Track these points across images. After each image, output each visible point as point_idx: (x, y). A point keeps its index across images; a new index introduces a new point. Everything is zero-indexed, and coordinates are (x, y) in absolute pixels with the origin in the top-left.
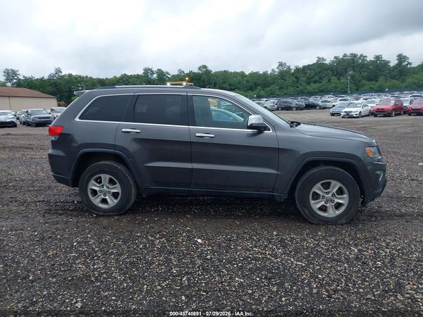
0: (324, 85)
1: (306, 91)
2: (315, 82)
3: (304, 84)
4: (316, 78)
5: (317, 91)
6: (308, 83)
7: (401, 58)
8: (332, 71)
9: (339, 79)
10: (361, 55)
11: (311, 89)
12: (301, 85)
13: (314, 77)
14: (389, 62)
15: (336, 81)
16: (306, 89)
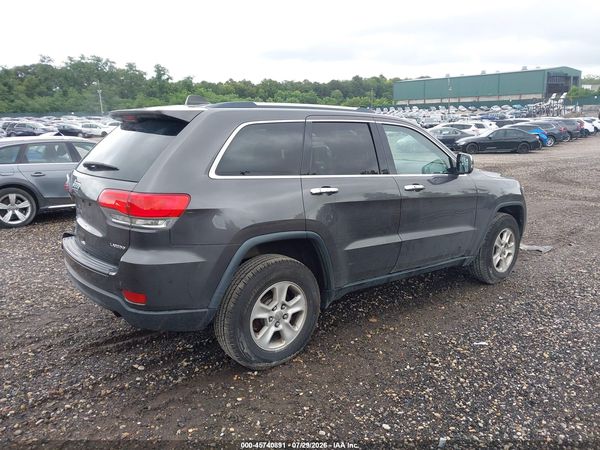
0: (57, 100)
1: (27, 108)
2: (41, 94)
3: (24, 97)
4: (43, 88)
5: (48, 108)
6: (30, 95)
7: (160, 71)
8: (66, 78)
9: (80, 92)
10: (108, 60)
11: (37, 106)
12: (17, 97)
13: (37, 86)
14: (145, 74)
15: (76, 94)
16: (28, 105)
